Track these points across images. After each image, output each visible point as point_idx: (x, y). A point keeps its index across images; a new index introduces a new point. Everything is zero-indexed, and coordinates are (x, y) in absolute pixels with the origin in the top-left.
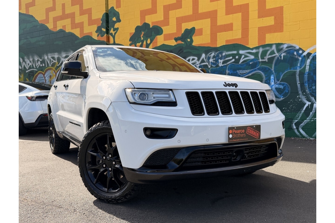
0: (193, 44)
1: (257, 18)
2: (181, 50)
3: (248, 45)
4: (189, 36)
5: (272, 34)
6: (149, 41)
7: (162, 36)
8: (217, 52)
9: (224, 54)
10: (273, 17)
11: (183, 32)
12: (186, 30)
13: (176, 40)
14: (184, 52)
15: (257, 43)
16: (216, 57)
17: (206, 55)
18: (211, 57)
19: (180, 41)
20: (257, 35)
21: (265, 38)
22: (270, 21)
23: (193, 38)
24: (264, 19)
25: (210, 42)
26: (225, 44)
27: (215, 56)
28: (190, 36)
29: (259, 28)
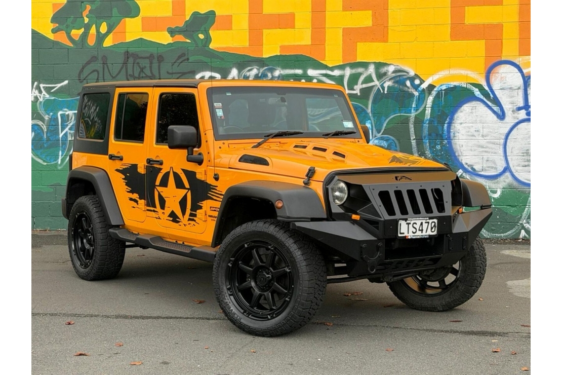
0: (212, 46)
1: (342, 10)
2: (183, 55)
3: (324, 59)
4: (202, 29)
5: (368, 44)
6: (104, 28)
7: (138, 19)
8: (263, 67)
9: (277, 73)
10: (370, 12)
11: (188, 18)
12: (196, 15)
13: (172, 32)
14: (189, 61)
15: (341, 58)
16: (260, 77)
17: (239, 72)
18: (249, 76)
19: (181, 36)
20: (341, 43)
21: (354, 50)
22: (364, 19)
23: (210, 32)
24: (354, 13)
25: (247, 44)
26: (279, 54)
27: (260, 75)
28: (205, 28)
29: (344, 29)
